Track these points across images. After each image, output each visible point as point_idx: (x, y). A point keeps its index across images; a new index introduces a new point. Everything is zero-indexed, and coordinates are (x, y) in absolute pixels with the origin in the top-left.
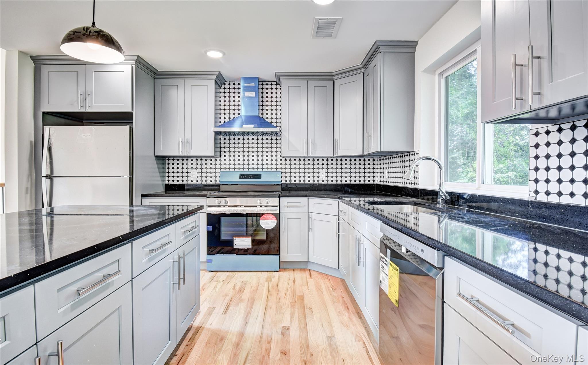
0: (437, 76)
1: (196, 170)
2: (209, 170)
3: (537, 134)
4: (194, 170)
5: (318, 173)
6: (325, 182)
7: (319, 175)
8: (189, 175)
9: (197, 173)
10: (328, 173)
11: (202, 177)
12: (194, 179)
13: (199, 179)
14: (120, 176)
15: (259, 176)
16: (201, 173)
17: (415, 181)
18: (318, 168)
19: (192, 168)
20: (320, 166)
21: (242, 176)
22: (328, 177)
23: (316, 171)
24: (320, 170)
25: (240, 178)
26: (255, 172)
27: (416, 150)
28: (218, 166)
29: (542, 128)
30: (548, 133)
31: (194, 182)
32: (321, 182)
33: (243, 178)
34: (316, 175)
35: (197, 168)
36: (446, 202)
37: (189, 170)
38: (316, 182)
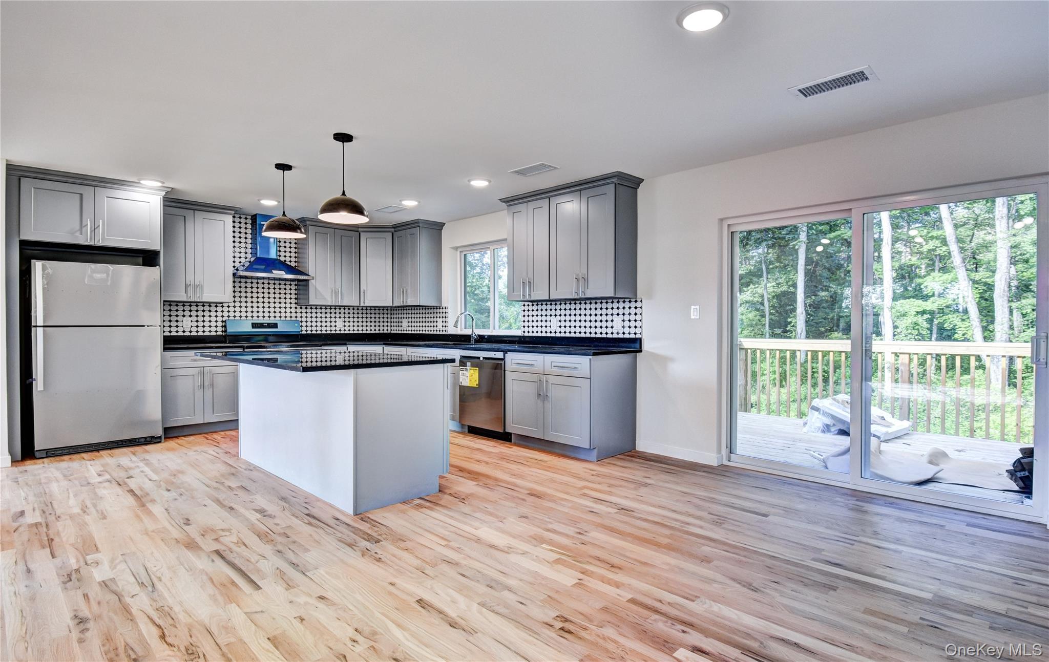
0: (458, 252)
1: (190, 319)
2: (207, 319)
3: (524, 305)
4: (187, 319)
5: (335, 322)
6: (342, 332)
7: (337, 324)
8: (179, 324)
9: (192, 321)
10: (345, 322)
11: (197, 326)
12: (187, 330)
13: (194, 329)
14: (144, 326)
15: (275, 326)
16: (197, 321)
17: (444, 329)
18: (335, 317)
19: (184, 316)
20: (337, 315)
21: (254, 325)
22: (345, 326)
23: (333, 319)
24: (337, 319)
25: (253, 327)
26: (272, 320)
27: (444, 305)
28: (219, 314)
29: (526, 304)
30: (528, 305)
31: (187, 334)
32: (338, 332)
33: (255, 328)
34: (333, 324)
35: (190, 316)
36: (477, 341)
37: (180, 318)
38: (333, 332)
